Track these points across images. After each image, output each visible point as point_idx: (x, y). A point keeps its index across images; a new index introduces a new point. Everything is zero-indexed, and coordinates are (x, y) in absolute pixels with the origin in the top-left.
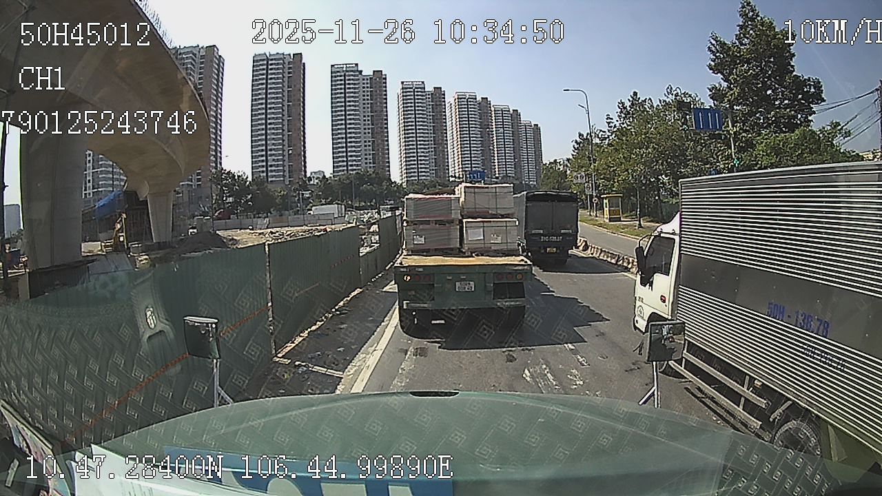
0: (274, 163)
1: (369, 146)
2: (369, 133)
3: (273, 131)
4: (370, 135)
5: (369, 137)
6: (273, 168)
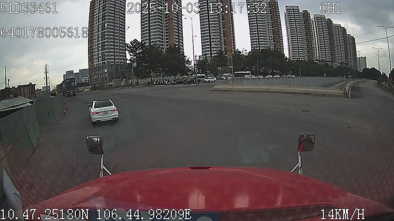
0: (215, 46)
1: (272, 39)
2: (271, 32)
3: (213, 28)
4: (272, 33)
5: (271, 34)
6: (215, 49)
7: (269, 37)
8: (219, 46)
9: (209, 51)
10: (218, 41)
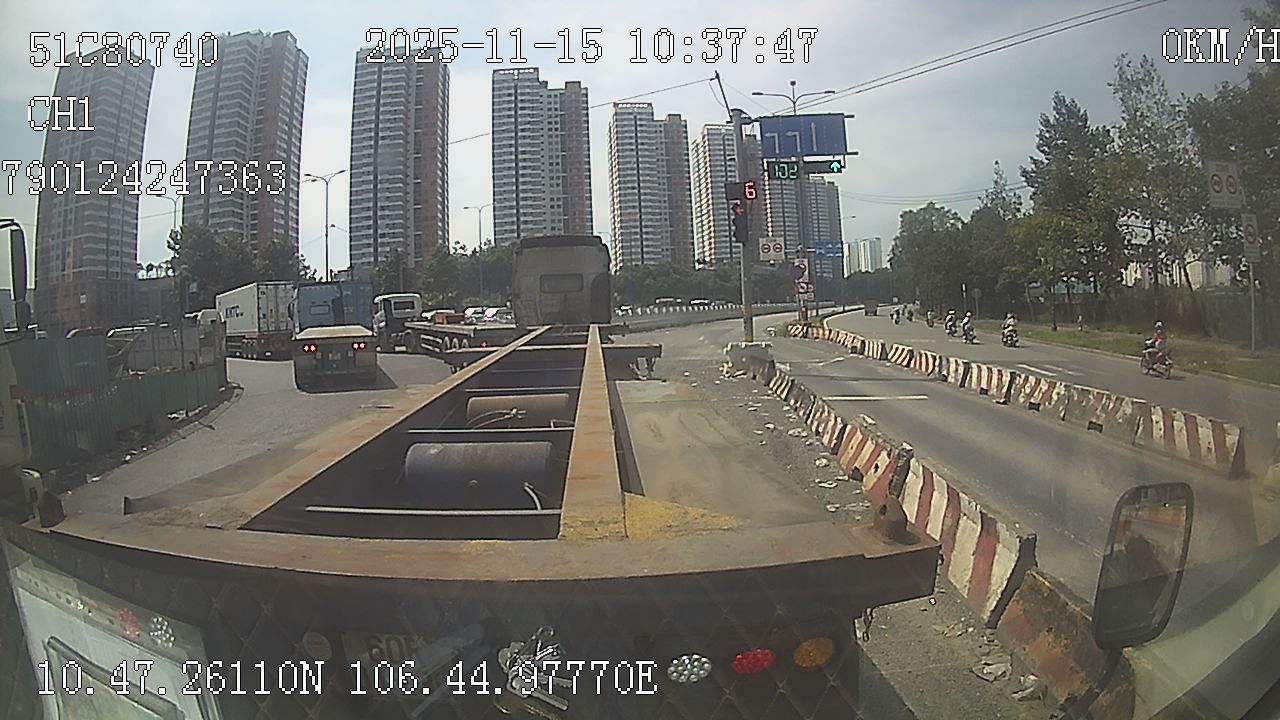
0: (388, 231)
2: (558, 185)
5: (558, 192)
6: (386, 240)
7: (552, 199)
8: (401, 230)
9: (369, 245)
10: (397, 215)
